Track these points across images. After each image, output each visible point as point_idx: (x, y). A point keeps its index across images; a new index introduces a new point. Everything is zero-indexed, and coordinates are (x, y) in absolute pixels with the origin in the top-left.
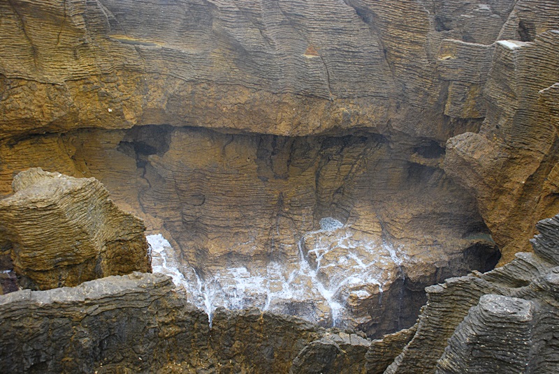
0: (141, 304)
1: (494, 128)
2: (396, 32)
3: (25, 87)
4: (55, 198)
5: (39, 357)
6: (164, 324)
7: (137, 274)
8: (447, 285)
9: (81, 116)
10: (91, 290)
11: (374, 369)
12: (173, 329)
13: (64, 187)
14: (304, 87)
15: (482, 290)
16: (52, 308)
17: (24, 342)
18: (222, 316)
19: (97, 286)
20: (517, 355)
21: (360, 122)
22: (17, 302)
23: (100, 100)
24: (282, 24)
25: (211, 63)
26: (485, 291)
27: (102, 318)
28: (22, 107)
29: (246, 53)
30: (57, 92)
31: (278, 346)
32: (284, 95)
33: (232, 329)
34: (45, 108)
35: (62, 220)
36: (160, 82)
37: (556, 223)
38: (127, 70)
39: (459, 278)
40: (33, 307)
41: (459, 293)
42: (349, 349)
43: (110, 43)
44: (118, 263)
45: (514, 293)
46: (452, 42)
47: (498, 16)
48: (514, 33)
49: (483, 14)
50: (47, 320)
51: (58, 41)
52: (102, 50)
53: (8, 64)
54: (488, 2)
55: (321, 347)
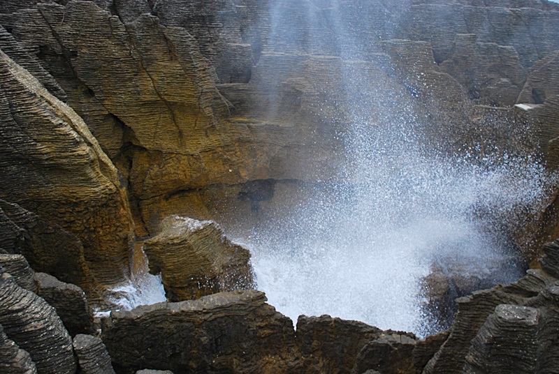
0: (243, 313)
3: (175, 159)
4: (186, 236)
5: (175, 349)
6: (260, 327)
7: (239, 290)
8: (473, 296)
9: (211, 176)
10: (207, 303)
11: (419, 362)
12: (267, 331)
13: (192, 228)
15: (502, 300)
16: (181, 315)
17: (164, 339)
18: (303, 321)
19: (212, 299)
20: (527, 352)
22: (158, 310)
23: (223, 164)
25: (300, 132)
26: (504, 300)
27: (216, 323)
28: (172, 172)
30: (195, 161)
31: (347, 344)
33: (311, 331)
34: (187, 172)
35: (191, 251)
36: (265, 149)
37: (557, 246)
38: (242, 142)
39: (483, 291)
40: (169, 314)
41: (483, 302)
42: (400, 347)
43: (230, 124)
45: (526, 302)
46: (481, 107)
47: (516, 86)
48: (529, 98)
49: (504, 85)
50: (178, 323)
51: (195, 126)
52: (224, 129)
53: (164, 144)
54: (507, 77)
55: (378, 345)
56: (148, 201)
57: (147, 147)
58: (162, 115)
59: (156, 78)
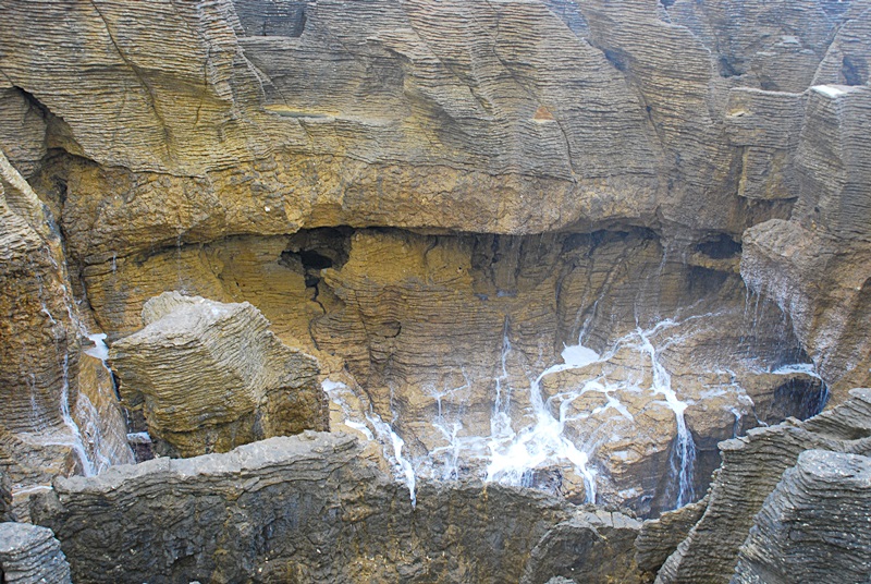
0: (317, 476)
1: (812, 212)
2: (664, 81)
3: (157, 184)
4: (197, 332)
5: (184, 548)
6: (349, 502)
7: (309, 433)
8: (750, 438)
9: (229, 219)
10: (249, 457)
11: (648, 561)
12: (362, 510)
13: (208, 317)
14: (535, 165)
15: (801, 444)
16: (198, 482)
17: (164, 529)
18: (429, 490)
19: (256, 451)
20: (858, 536)
21: (617, 210)
22: (153, 474)
23: (253, 196)
24: (500, 78)
25: (403, 137)
26: (805, 445)
27: (265, 495)
28: (152, 211)
29: (452, 121)
30: (197, 188)
31: (510, 532)
32: (507, 178)
33: (444, 509)
34: (181, 210)
35: (207, 362)
36: (335, 167)
38: (289, 153)
39: (768, 429)
40: (174, 481)
41: (768, 449)
42: (611, 534)
43: (265, 117)
44: (283, 419)
45: (850, 447)
46: (746, 92)
47: (811, 52)
48: (836, 74)
49: (790, 49)
50: (192, 498)
51: (197, 119)
52: (255, 127)
53: (134, 153)
54: (796, 33)
55: (571, 532)
56: (103, 267)
57: (99, 159)
58: (128, 96)
59: (114, 19)
